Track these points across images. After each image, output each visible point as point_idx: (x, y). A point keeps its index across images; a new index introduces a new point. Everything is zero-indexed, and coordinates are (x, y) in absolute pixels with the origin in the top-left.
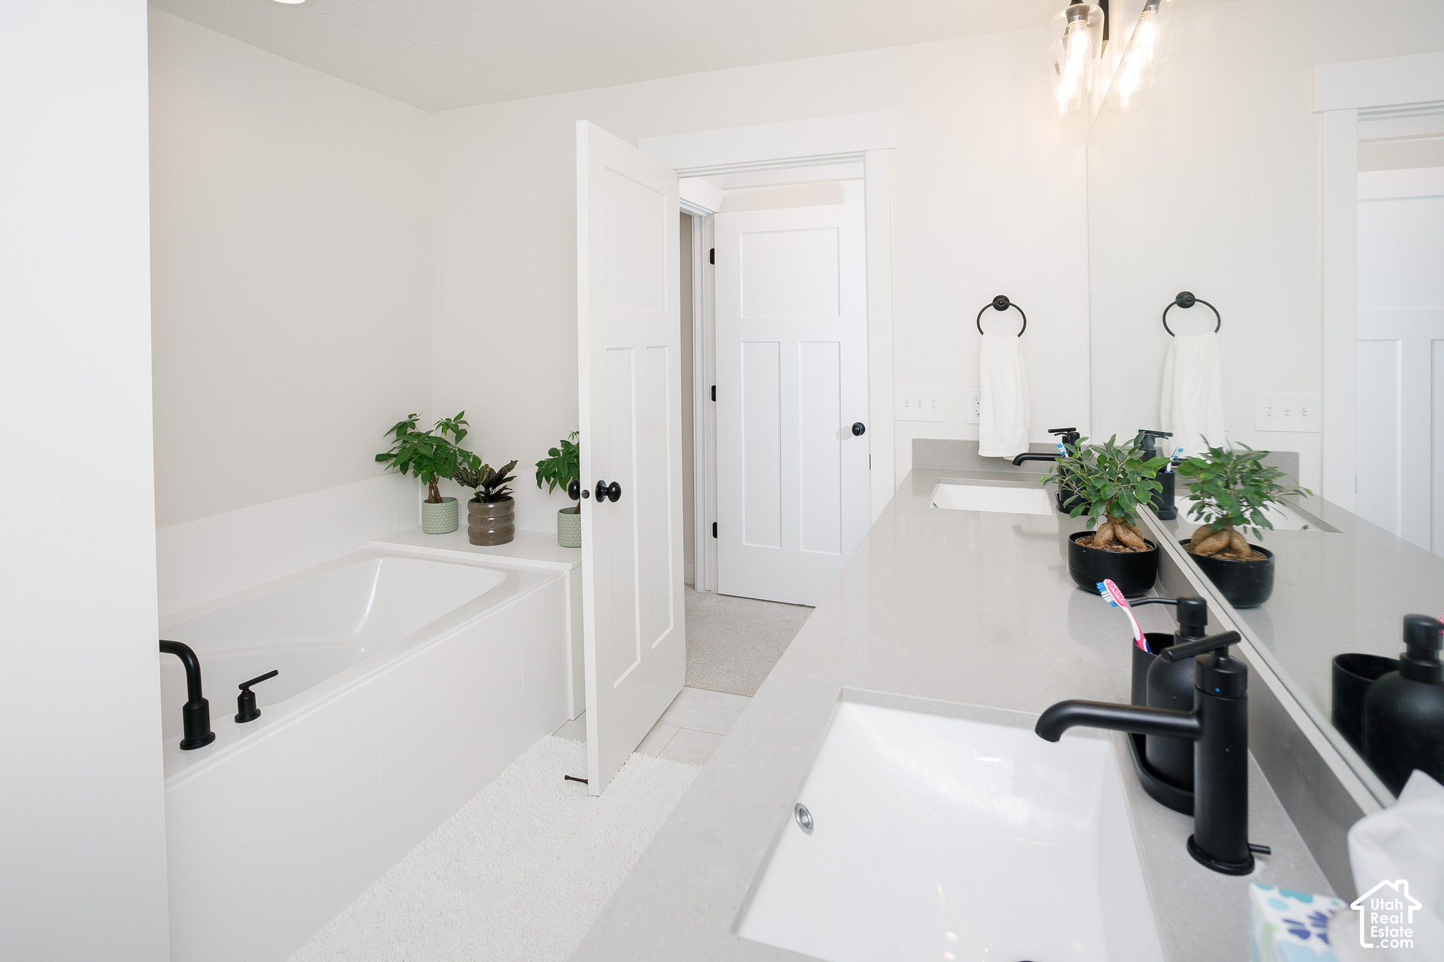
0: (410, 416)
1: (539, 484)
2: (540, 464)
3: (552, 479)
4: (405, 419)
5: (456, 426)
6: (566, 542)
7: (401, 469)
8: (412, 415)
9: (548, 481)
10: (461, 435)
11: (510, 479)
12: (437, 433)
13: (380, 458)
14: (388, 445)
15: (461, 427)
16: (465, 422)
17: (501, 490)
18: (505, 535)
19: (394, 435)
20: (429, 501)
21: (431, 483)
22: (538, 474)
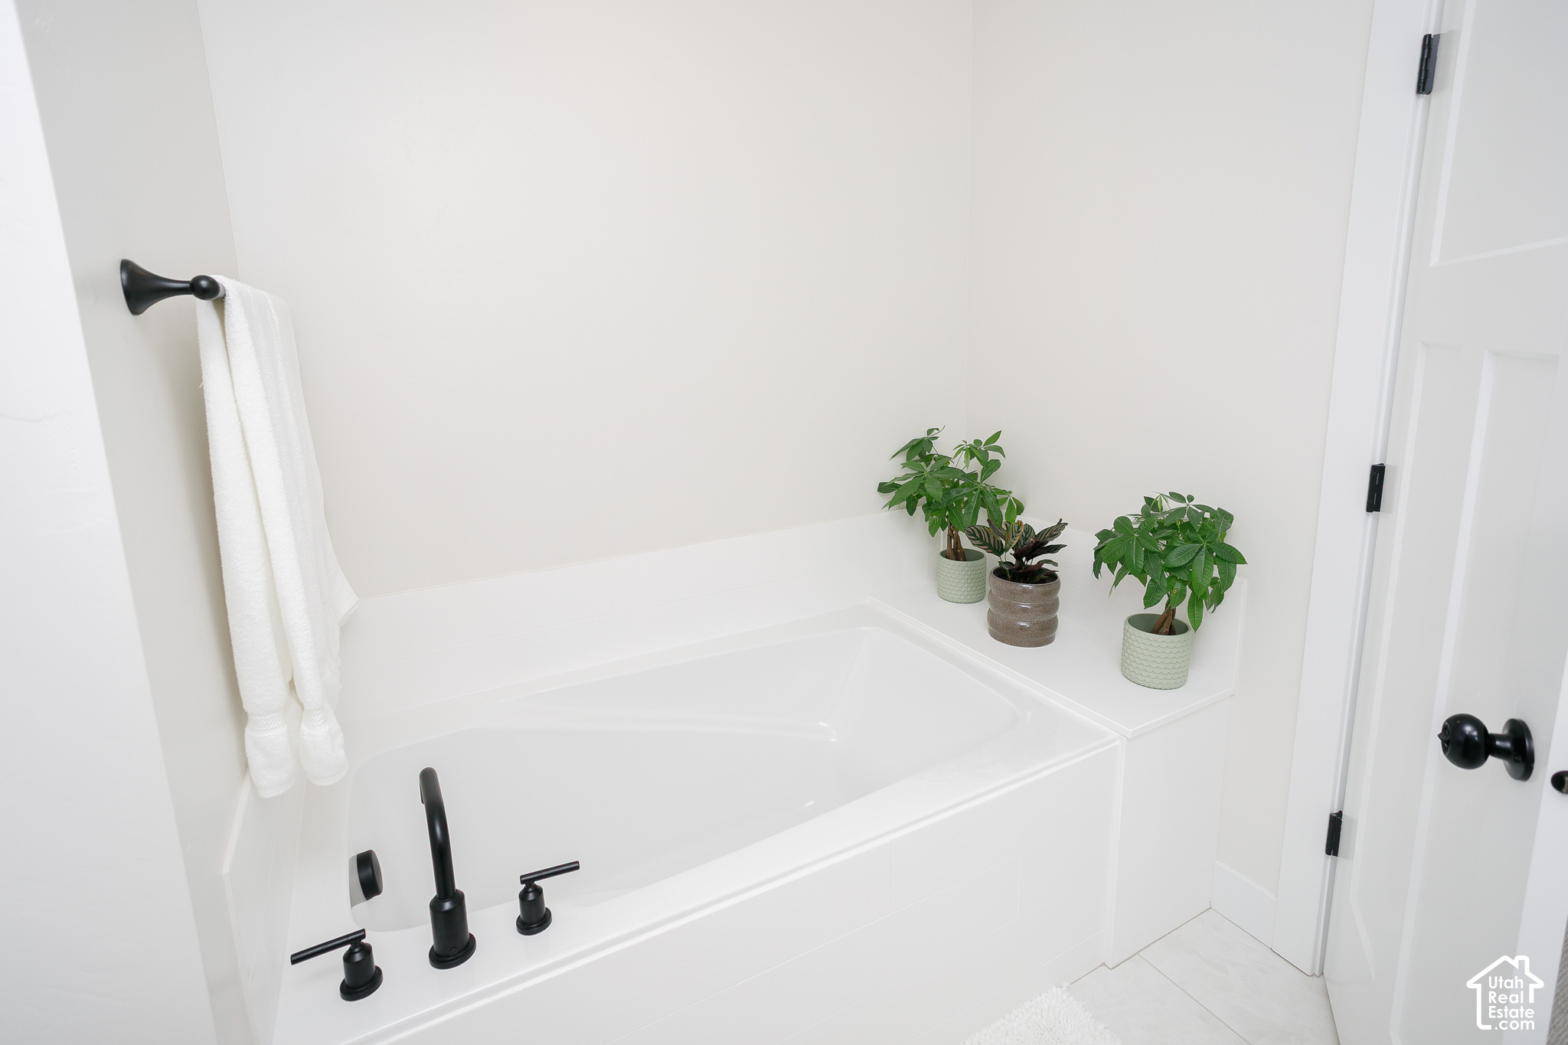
0: (930, 431)
1: (1097, 570)
2: (1103, 535)
3: (1119, 566)
4: (922, 434)
5: (985, 452)
6: (1133, 674)
7: (908, 507)
8: (933, 430)
9: (1112, 568)
10: (991, 467)
11: (1055, 549)
12: (959, 463)
13: (883, 488)
14: (894, 470)
15: (993, 455)
16: (999, 450)
17: (1040, 563)
18: (1041, 633)
19: (902, 459)
20: (944, 554)
21: (951, 531)
22: (1097, 552)
